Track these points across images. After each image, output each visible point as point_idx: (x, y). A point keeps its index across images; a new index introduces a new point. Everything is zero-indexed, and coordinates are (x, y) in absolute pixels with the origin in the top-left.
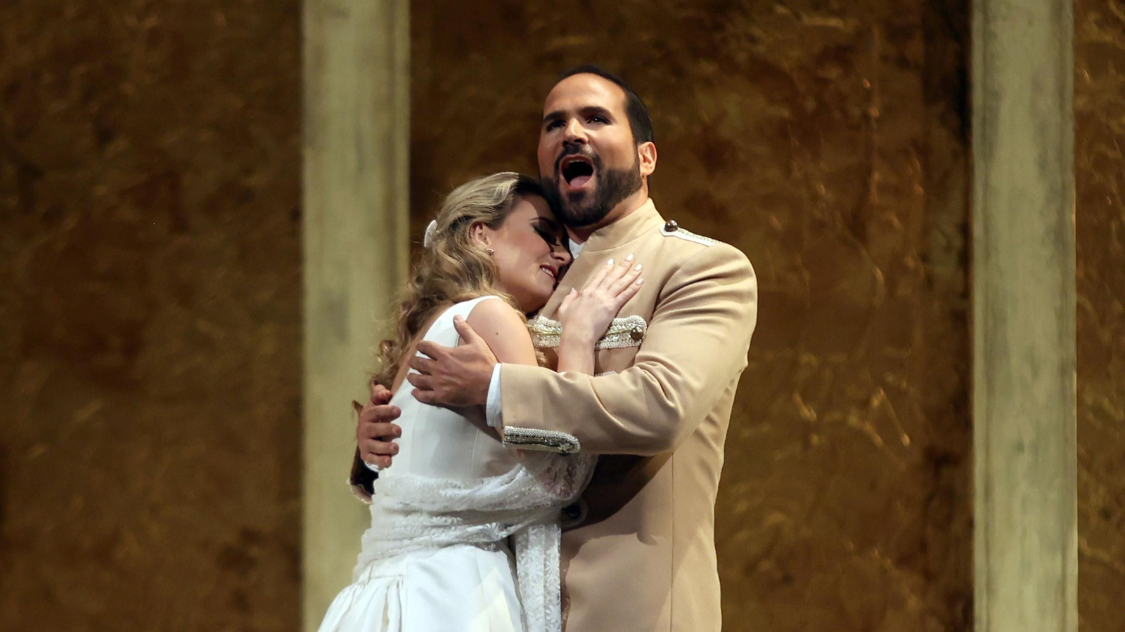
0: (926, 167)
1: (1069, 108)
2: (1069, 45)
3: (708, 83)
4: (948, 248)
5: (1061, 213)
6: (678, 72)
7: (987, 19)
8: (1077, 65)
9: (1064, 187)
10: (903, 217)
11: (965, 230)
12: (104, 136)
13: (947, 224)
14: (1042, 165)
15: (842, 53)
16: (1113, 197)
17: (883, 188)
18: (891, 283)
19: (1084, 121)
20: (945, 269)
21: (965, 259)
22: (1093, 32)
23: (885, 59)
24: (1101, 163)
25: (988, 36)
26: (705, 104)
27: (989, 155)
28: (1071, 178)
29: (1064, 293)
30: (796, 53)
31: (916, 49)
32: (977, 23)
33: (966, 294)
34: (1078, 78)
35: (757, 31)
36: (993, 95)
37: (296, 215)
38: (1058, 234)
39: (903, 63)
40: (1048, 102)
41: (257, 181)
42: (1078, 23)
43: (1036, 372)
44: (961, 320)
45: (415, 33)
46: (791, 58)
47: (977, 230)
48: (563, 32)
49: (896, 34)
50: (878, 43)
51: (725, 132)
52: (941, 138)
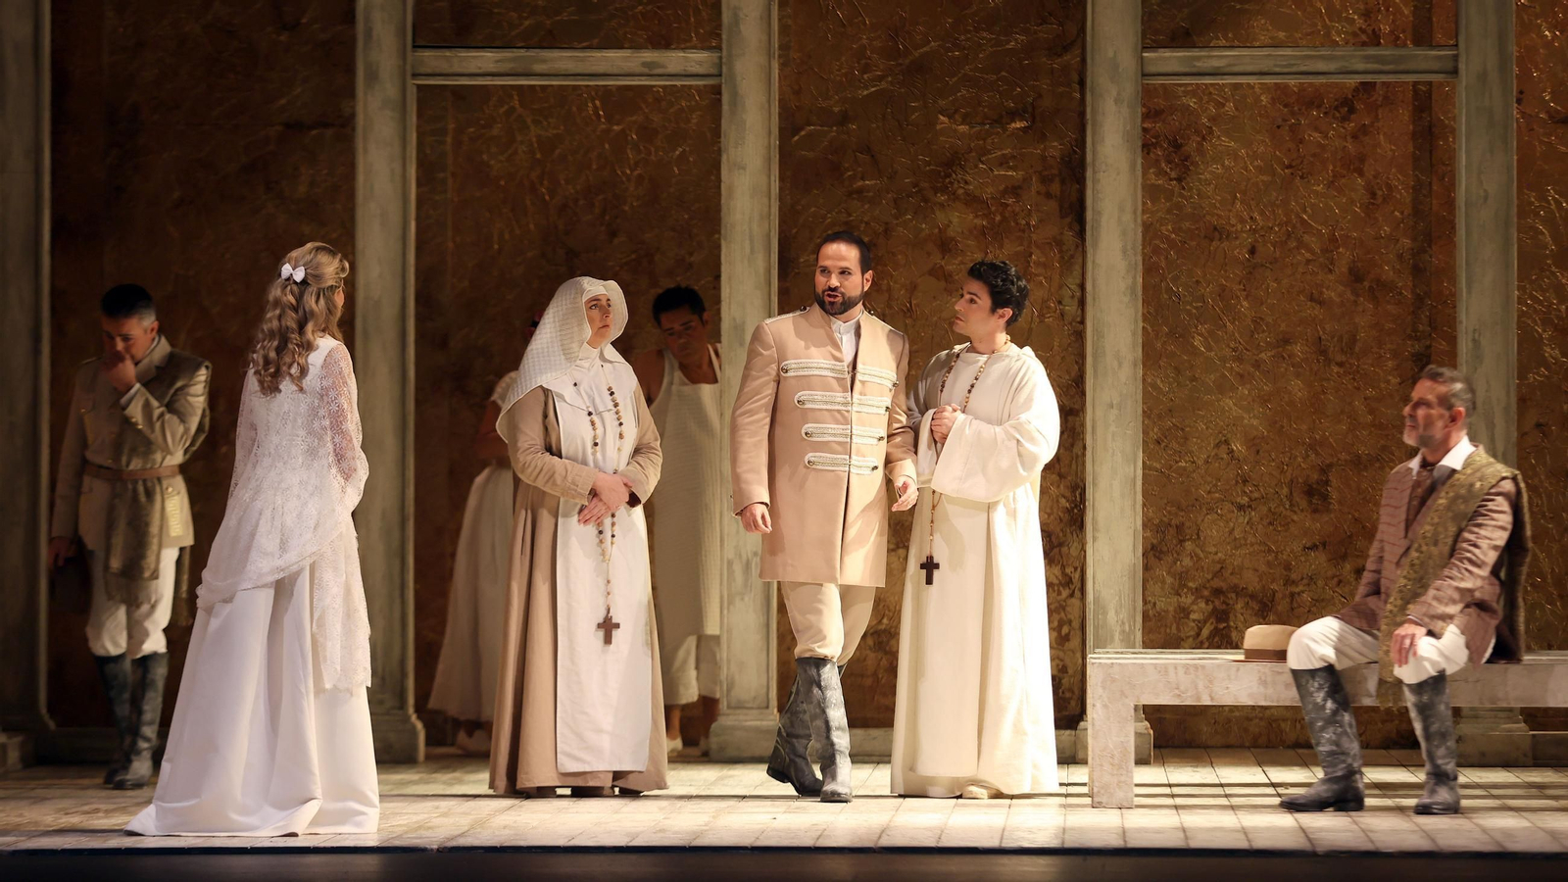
0: (1060, 251)
1: (1139, 221)
2: (1140, 186)
3: (942, 205)
4: (1073, 297)
5: (1135, 278)
6: (926, 201)
7: (1094, 172)
8: (1143, 197)
9: (1136, 264)
10: (1049, 279)
11: (1082, 287)
12: (613, 234)
13: (1072, 282)
14: (1124, 251)
15: (1015, 190)
16: (1163, 269)
17: (1038, 264)
18: (1041, 316)
19: (1147, 228)
20: (1071, 308)
21: (1082, 303)
22: (1152, 179)
23: (1038, 193)
24: (1156, 251)
25: (1095, 181)
26: (940, 217)
27: (1095, 245)
28: (1140, 258)
29: (1136, 321)
30: (990, 190)
31: (1055, 188)
32: (1089, 174)
33: (1082, 322)
34: (1144, 204)
35: (968, 178)
36: (1098, 213)
37: (718, 277)
38: (1133, 289)
39: (1048, 195)
40: (1127, 217)
41: (695, 258)
42: (1144, 174)
43: (1120, 365)
44: (1080, 336)
45: (782, 179)
46: (988, 192)
47: (1089, 287)
48: (863, 179)
49: (1045, 180)
50: (1035, 185)
51: (951, 233)
52: (1069, 236)
